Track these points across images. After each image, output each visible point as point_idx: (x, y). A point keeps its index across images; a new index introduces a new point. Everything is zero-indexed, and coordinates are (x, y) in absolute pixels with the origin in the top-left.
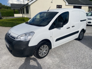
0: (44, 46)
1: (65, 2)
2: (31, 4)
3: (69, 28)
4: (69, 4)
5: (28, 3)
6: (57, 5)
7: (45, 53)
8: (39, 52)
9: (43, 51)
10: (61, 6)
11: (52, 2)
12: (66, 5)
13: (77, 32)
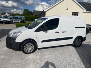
0: (32, 45)
1: (83, 9)
2: (47, 11)
3: (58, 33)
4: (87, 11)
5: (44, 11)
6: (73, 12)
7: (31, 51)
8: (24, 48)
9: (29, 48)
10: (78, 13)
11: (67, 9)
12: (83, 12)
13: (71, 38)
